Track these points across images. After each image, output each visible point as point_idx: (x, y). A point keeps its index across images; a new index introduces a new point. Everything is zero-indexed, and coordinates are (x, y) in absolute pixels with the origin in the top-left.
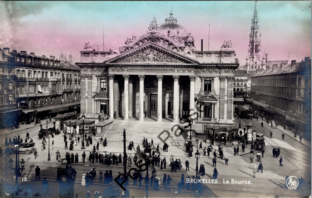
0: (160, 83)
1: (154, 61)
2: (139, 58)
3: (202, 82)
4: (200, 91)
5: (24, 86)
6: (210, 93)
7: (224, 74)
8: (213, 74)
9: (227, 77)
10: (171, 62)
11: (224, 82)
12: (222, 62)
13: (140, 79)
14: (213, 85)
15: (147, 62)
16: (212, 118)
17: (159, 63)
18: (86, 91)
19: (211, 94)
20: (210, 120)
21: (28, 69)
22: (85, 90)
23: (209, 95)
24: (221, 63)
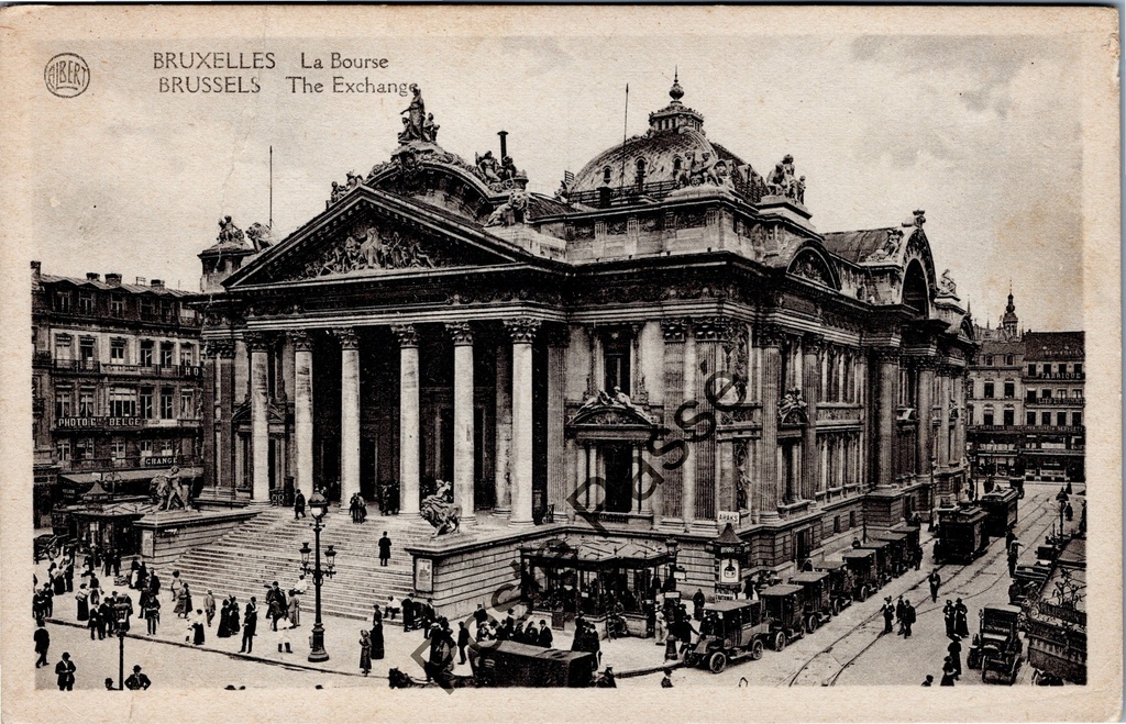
0: (409, 359)
1: (377, 265)
2: (334, 260)
3: (592, 348)
4: (585, 389)
5: (93, 390)
6: (620, 395)
7: (677, 309)
8: (635, 312)
9: (688, 320)
10: (437, 264)
11: (679, 347)
12: (668, 253)
13: (341, 345)
14: (637, 361)
15: (357, 273)
16: (634, 512)
17: (396, 271)
18: (218, 402)
19: (622, 400)
20: (625, 520)
21: (110, 331)
22: (215, 399)
23: (616, 404)
24: (664, 254)
